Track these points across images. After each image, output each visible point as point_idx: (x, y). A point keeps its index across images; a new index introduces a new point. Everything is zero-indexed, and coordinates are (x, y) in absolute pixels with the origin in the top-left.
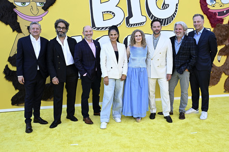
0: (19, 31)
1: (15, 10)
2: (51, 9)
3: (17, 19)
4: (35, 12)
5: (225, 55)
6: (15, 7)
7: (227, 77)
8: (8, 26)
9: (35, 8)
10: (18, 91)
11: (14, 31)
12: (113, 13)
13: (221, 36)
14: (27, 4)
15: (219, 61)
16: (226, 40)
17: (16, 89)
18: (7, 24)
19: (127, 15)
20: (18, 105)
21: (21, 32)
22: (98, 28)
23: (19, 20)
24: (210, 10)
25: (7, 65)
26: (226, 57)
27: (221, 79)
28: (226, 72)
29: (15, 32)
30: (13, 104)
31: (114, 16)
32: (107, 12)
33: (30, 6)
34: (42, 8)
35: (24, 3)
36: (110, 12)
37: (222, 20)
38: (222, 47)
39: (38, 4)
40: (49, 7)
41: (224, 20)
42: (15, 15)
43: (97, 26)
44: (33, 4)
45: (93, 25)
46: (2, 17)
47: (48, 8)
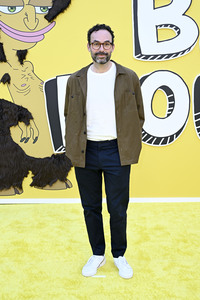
0: (2, 59)
2: (60, 19)
4: (32, 24)
9: (31, 17)
12: (177, 28)
14: (18, 9)
21: (5, 61)
22: (147, 57)
31: (179, 33)
32: (166, 25)
33: (24, 11)
34: (45, 17)
35: (13, 8)
36: (172, 26)
39: (38, 10)
40: (58, 14)
43: (144, 51)
44: (29, 9)
45: (138, 50)
47: (55, 17)
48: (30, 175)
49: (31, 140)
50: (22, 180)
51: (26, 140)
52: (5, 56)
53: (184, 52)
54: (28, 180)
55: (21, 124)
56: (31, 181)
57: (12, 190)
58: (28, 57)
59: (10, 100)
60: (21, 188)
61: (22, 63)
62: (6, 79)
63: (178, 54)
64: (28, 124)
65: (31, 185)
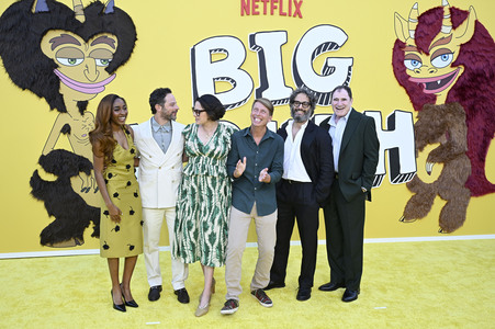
0: (62, 109)
1: (56, 71)
2: (120, 71)
3: (59, 87)
4: (92, 76)
5: (439, 163)
6: (57, 66)
7: (444, 203)
8: (43, 100)
9: (92, 69)
10: (53, 219)
11: (52, 109)
12: (233, 81)
13: (431, 127)
14: (79, 61)
15: (429, 173)
16: (441, 134)
17: (50, 214)
18: (40, 96)
19: (258, 86)
20: (52, 246)
21: (66, 112)
23: (63, 89)
24: (410, 79)
25: (37, 171)
26: (442, 165)
27: (433, 207)
28: (443, 194)
29: (55, 110)
30: (43, 243)
31: (235, 85)
32: (223, 78)
33: (84, 64)
34: (106, 69)
35: (73, 60)
36: (228, 79)
37: (434, 98)
38: (435, 146)
39: (98, 62)
40: (118, 67)
41: (438, 98)
42: (56, 81)
44: (89, 61)
46: (33, 83)
47: (115, 69)
48: (92, 225)
49: (92, 190)
50: (83, 230)
51: (87, 190)
52: (65, 107)
53: (240, 103)
54: (89, 231)
55: (82, 174)
56: (93, 231)
57: (73, 241)
58: (89, 108)
59: (70, 150)
60: (82, 239)
61: (82, 114)
62: (66, 130)
63: (234, 105)
64: (89, 174)
65: (93, 236)
